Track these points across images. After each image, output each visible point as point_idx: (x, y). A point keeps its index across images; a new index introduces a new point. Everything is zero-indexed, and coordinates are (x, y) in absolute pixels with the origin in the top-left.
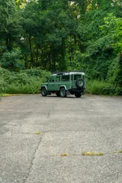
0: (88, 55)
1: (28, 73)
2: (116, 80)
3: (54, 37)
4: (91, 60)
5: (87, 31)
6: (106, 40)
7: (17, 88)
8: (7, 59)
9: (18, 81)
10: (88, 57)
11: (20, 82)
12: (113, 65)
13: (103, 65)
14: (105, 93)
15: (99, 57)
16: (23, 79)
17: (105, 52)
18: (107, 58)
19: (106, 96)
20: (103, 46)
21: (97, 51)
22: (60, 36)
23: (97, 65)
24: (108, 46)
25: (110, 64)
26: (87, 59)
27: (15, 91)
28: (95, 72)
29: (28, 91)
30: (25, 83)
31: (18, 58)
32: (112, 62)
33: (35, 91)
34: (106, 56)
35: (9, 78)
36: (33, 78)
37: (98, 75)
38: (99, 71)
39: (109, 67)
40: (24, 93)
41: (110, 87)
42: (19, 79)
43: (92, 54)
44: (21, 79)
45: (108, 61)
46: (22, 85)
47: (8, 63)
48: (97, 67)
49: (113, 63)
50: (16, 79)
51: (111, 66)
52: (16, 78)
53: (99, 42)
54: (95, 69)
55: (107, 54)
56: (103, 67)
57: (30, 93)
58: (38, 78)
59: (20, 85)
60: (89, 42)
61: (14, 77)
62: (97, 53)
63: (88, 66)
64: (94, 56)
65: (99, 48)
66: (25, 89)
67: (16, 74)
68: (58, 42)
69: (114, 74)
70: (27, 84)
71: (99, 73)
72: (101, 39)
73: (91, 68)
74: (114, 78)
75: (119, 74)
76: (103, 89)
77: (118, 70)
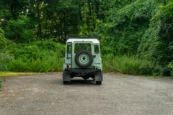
0: (112, 26)
1: (39, 46)
2: (154, 56)
4: (116, 31)
6: (135, 7)
7: (24, 64)
8: (12, 28)
9: (27, 55)
10: (112, 28)
11: (29, 57)
12: (147, 37)
13: (131, 37)
16: (34, 53)
17: (133, 21)
18: (136, 29)
19: (148, 77)
20: (131, 15)
21: (124, 20)
24: (137, 15)
26: (111, 31)
27: (22, 68)
28: (121, 45)
29: (40, 69)
30: (35, 59)
31: (25, 27)
33: (49, 69)
34: (134, 27)
35: (14, 51)
36: (45, 53)
37: (126, 49)
38: (126, 44)
39: (139, 40)
40: (35, 72)
41: (148, 65)
42: (27, 53)
43: (117, 24)
44: (31, 53)
45: (138, 33)
46: (31, 61)
47: (13, 33)
48: (125, 39)
49: (146, 35)
50: (23, 53)
51: (144, 38)
52: (24, 51)
53: (126, 10)
54: (122, 42)
55: (136, 24)
56: (132, 40)
57: (42, 72)
58: (51, 52)
60: (111, 11)
62: (124, 23)
63: (113, 38)
64: (120, 27)
65: (126, 17)
66: (36, 66)
67: (23, 46)
69: (150, 48)
70: (39, 59)
71: (127, 47)
72: (127, 6)
73: (116, 40)
74: (151, 53)
75: (159, 48)
76: (140, 68)
77: (157, 43)
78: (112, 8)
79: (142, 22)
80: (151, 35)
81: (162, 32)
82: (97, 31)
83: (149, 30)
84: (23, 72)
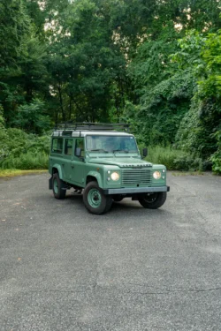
0: (144, 108)
2: (193, 146)
3: (93, 82)
4: (150, 115)
5: (140, 73)
6: (172, 84)
7: (34, 160)
8: (25, 115)
9: (39, 148)
10: (144, 111)
11: (40, 151)
12: (187, 122)
13: (168, 121)
14: (177, 167)
15: (161, 111)
16: (46, 146)
17: (171, 102)
18: (174, 111)
20: (168, 93)
21: (158, 101)
22: (102, 81)
23: (158, 122)
24: (175, 93)
25: (180, 120)
26: (143, 114)
28: (155, 132)
30: (48, 152)
31: (39, 113)
32: (183, 117)
34: (172, 109)
35: (24, 143)
37: (160, 137)
38: (162, 131)
39: (177, 125)
41: (185, 158)
42: (39, 145)
43: (150, 105)
44: (43, 145)
45: (176, 117)
46: (43, 155)
47: (26, 120)
48: (160, 125)
49: (185, 119)
50: (34, 145)
51: (182, 123)
52: (35, 143)
53: (161, 87)
54: (156, 128)
55: (173, 106)
56: (168, 125)
59: (40, 154)
60: (145, 89)
61: (32, 143)
62: (159, 104)
63: (145, 124)
64: (155, 108)
65: (161, 96)
67: (35, 137)
68: (99, 89)
69: (189, 135)
71: (162, 134)
72: (163, 82)
73: (149, 126)
74: (190, 142)
75: (200, 136)
76: (175, 161)
77: (198, 129)
78: (146, 84)
79: (182, 102)
80: (191, 118)
81: (204, 114)
82: (125, 115)
83: (190, 112)
84: (32, 169)
